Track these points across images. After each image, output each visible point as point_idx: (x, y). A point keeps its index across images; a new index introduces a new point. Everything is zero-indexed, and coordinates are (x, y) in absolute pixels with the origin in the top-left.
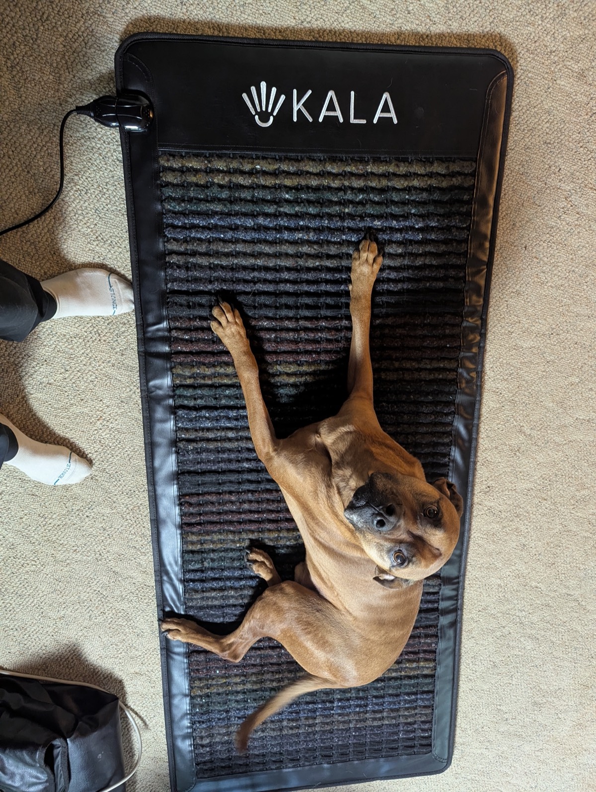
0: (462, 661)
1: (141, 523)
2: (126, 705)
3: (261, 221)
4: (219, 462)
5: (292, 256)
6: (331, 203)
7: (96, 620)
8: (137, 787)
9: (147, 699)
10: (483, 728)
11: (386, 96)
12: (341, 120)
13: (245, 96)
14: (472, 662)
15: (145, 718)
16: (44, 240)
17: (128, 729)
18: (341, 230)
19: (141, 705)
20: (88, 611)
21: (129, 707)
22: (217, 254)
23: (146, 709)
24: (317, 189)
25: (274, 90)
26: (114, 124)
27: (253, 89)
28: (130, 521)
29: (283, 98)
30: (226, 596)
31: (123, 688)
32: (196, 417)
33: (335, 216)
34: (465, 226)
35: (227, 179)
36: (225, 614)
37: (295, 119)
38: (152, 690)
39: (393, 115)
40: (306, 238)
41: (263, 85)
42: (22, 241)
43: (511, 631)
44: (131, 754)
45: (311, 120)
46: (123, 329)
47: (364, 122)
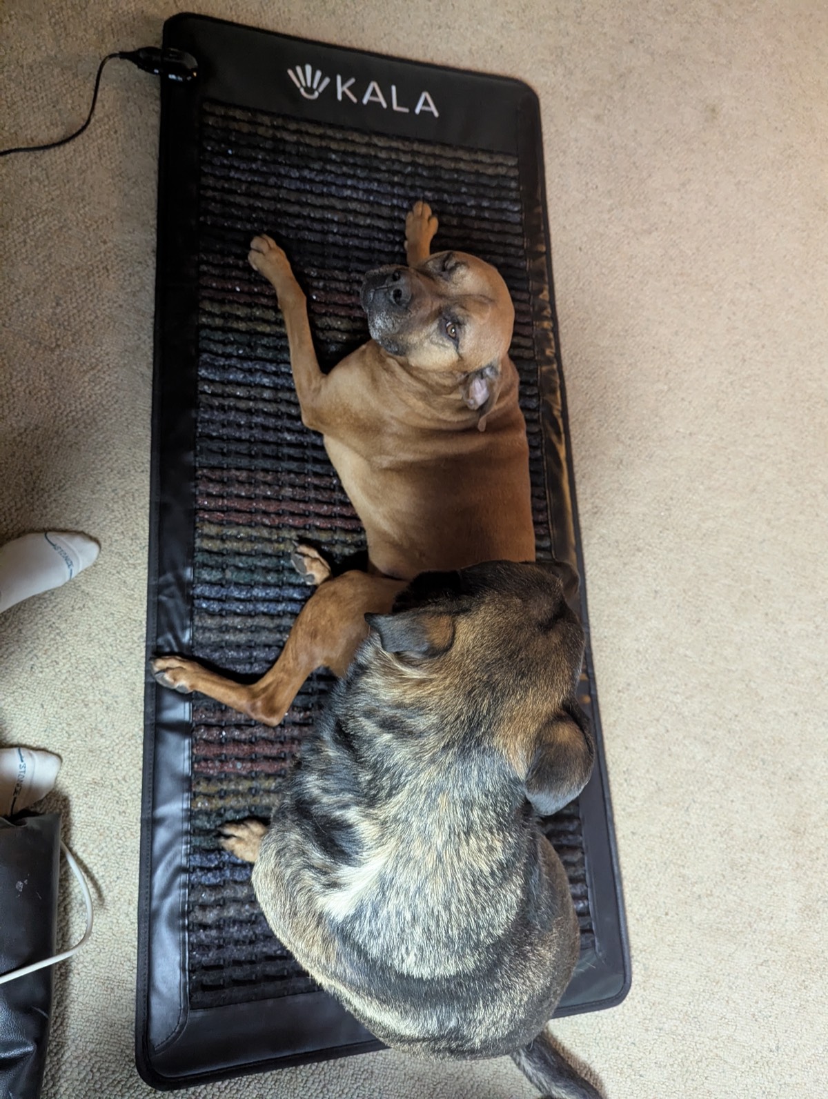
0: (612, 778)
1: (134, 517)
2: (71, 850)
3: (306, 173)
4: (251, 428)
5: (340, 210)
6: (378, 170)
7: (40, 675)
8: (65, 1057)
9: (108, 839)
10: (667, 914)
11: (425, 95)
12: (385, 105)
13: (290, 72)
14: (626, 780)
15: (100, 882)
16: (59, 167)
17: (65, 908)
18: (393, 196)
19: (96, 851)
20: (30, 656)
21: (75, 855)
22: (257, 196)
23: (105, 860)
24: (364, 156)
25: (319, 74)
26: (156, 71)
27: (299, 69)
28: (117, 513)
29: (327, 81)
30: (256, 627)
31: (68, 814)
32: (224, 365)
33: (385, 182)
34: (516, 209)
35: (271, 132)
36: (253, 660)
37: (340, 97)
38: (120, 819)
39: (433, 108)
40: (355, 196)
41: (308, 68)
42: (32, 166)
43: (669, 727)
44: (63, 971)
45: (354, 100)
46: (139, 269)
47: (406, 110)
